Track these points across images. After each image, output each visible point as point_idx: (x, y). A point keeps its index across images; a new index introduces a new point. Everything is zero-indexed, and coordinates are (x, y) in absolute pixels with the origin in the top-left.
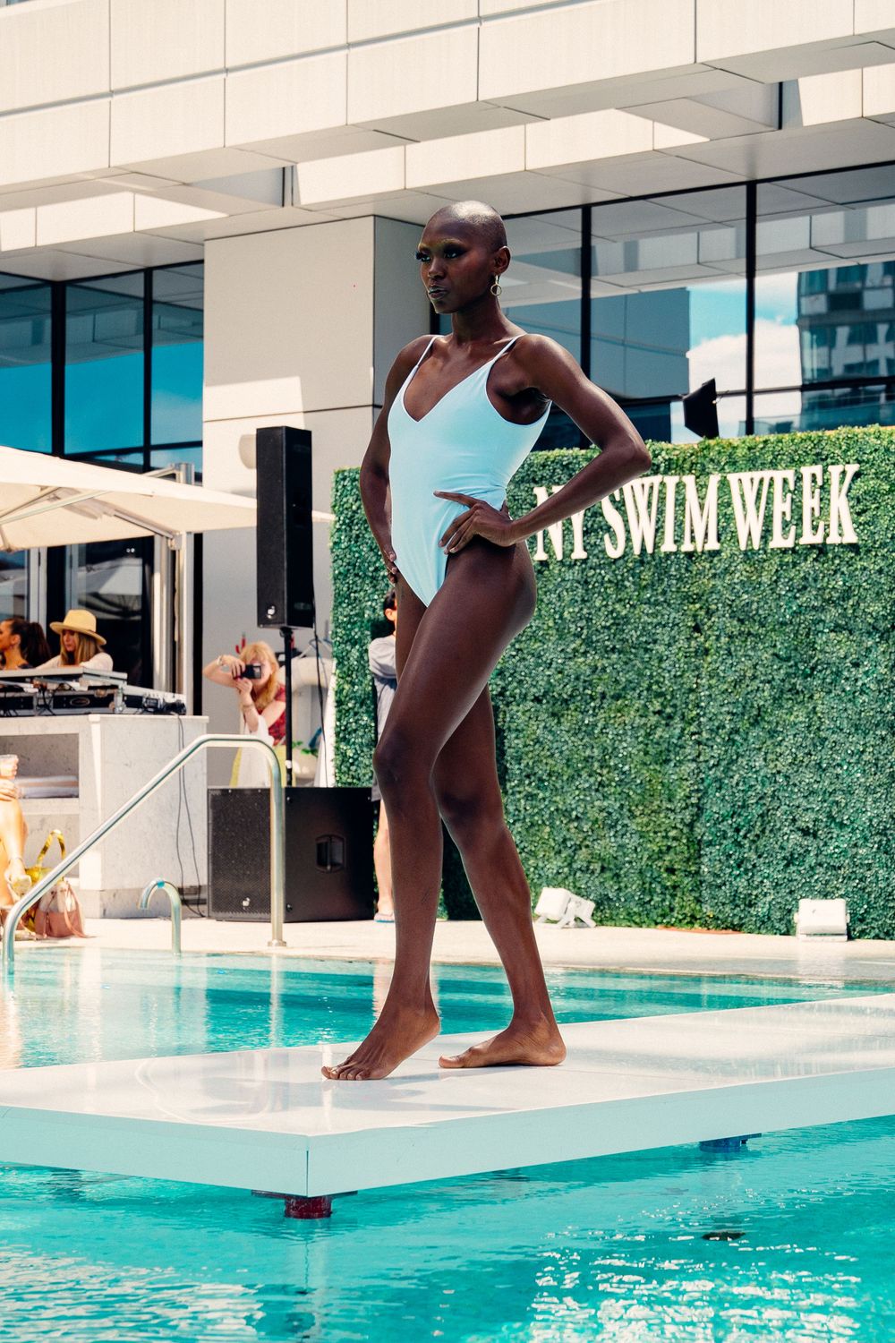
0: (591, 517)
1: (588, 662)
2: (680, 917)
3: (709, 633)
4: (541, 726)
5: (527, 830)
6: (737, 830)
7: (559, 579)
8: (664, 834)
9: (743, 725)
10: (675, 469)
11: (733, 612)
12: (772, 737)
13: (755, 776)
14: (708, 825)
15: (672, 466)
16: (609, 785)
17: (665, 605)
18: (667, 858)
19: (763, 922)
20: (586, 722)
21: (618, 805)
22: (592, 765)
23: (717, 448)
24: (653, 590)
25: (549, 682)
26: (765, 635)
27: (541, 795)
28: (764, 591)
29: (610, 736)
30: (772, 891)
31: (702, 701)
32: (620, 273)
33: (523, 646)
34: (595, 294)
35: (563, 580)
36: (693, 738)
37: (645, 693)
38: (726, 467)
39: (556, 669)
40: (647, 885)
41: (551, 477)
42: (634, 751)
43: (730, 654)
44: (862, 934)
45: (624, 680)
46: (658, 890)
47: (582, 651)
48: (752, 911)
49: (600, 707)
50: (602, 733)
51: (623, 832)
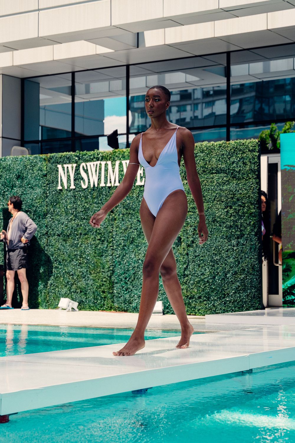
0: (77, 175)
1: (76, 223)
2: (107, 307)
3: (116, 213)
4: (60, 244)
5: (55, 279)
6: (126, 278)
7: (66, 195)
8: (101, 280)
9: (127, 244)
10: (104, 159)
11: (124, 206)
12: (137, 247)
13: (131, 260)
14: (116, 277)
15: (104, 158)
16: (83, 264)
17: (101, 204)
18: (102, 288)
19: (135, 309)
20: (75, 243)
21: (86, 270)
22: (77, 257)
23: (118, 152)
24: (97, 199)
25: (62, 229)
26: (135, 214)
27: (60, 267)
28: (134, 199)
29: (83, 247)
30: (137, 299)
31: (114, 236)
32: (83, 94)
33: (54, 217)
34: (76, 101)
35: (67, 196)
36: (111, 248)
37: (95, 233)
38: (121, 158)
39: (65, 225)
40: (96, 297)
41: (63, 161)
42: (91, 252)
43: (123, 220)
44: (168, 313)
45: (88, 229)
46: (99, 299)
47: (74, 219)
48: (131, 305)
49: (80, 238)
50: (80, 246)
51: (87, 279)
